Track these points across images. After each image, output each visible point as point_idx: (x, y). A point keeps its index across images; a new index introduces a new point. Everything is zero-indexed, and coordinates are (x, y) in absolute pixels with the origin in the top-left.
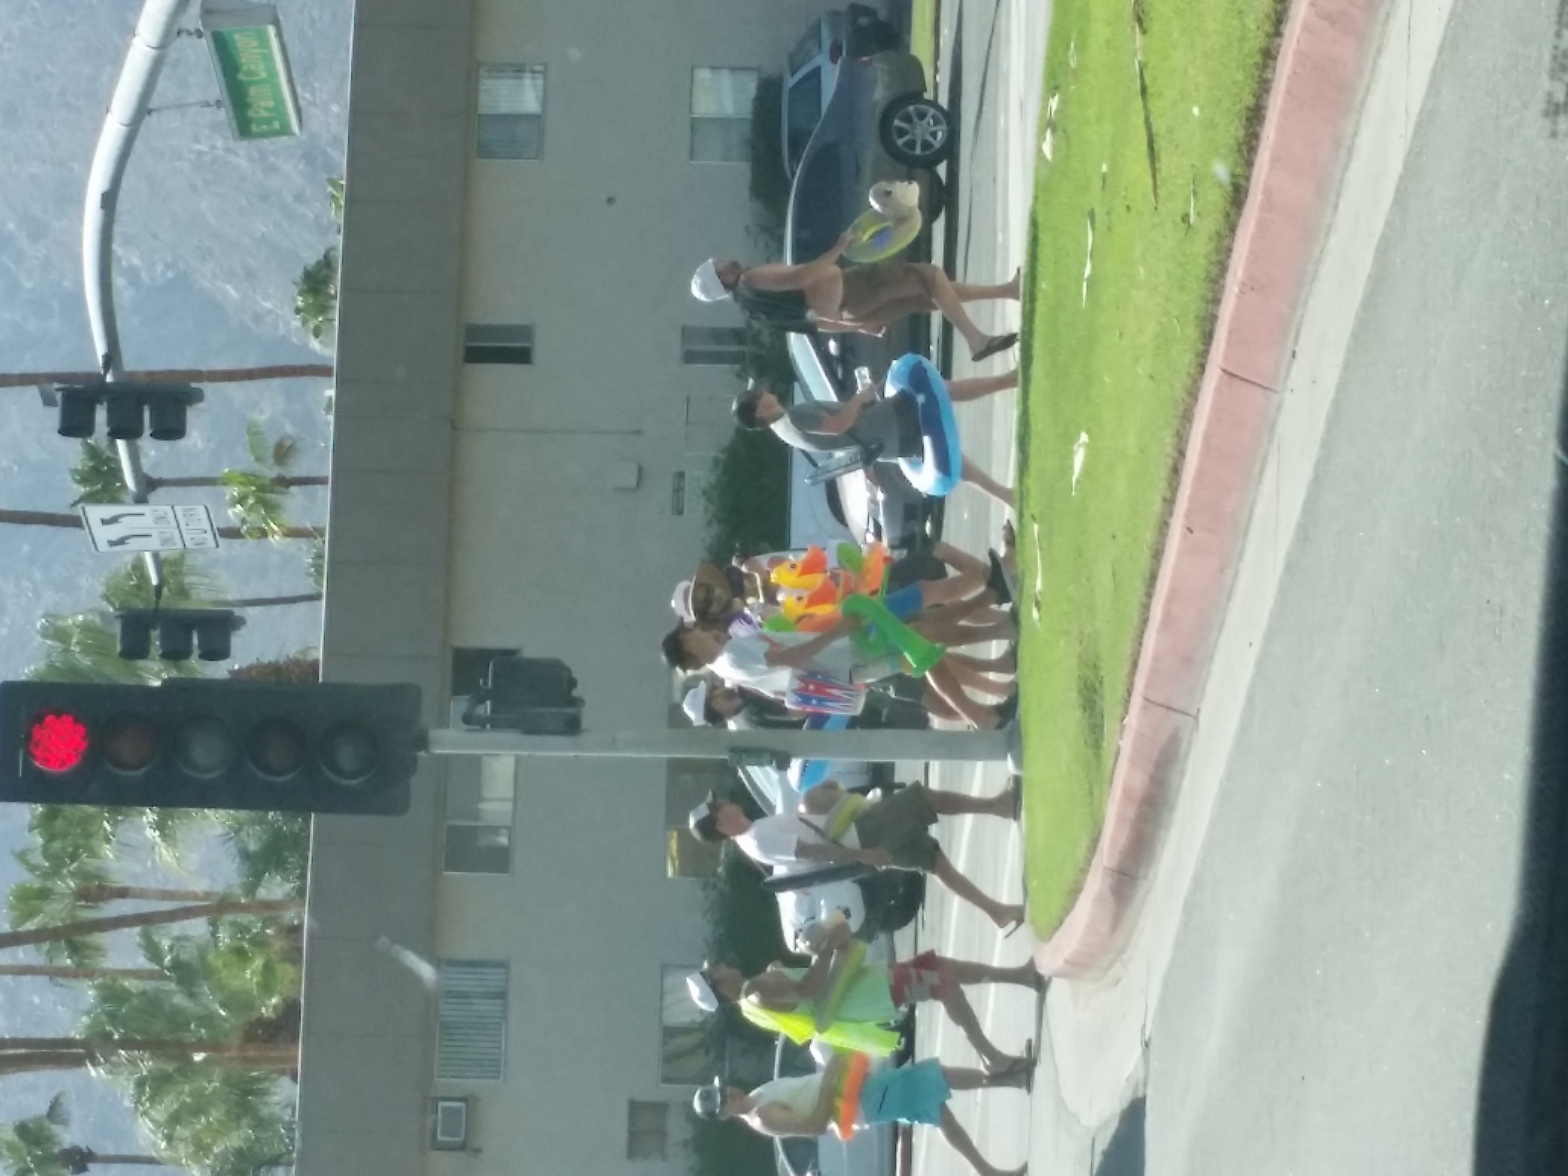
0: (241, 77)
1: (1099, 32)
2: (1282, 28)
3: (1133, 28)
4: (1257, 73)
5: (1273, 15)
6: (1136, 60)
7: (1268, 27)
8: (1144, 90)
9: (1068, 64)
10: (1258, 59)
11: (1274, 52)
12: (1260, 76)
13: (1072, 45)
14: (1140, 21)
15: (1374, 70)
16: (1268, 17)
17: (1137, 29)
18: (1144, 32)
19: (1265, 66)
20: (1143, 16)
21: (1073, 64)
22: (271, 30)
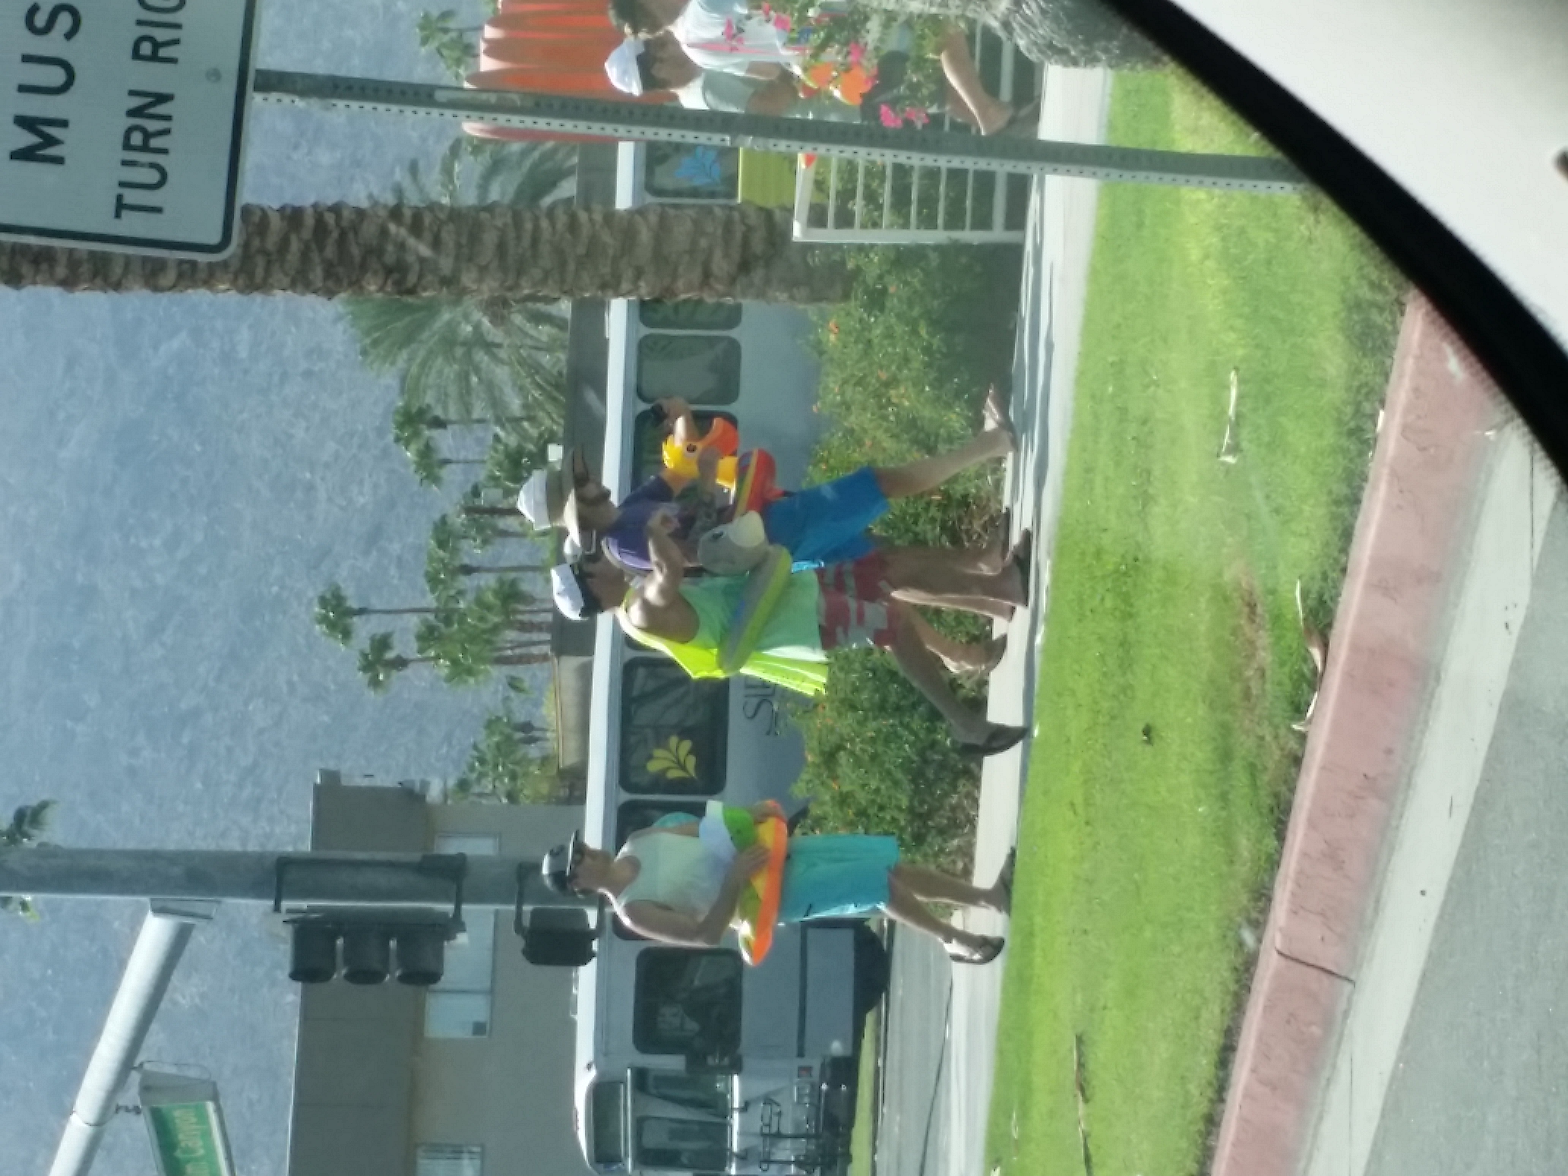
0: (178, 1154)
1: (1041, 1102)
2: (1224, 1095)
3: (1075, 1096)
4: (1200, 1141)
5: (1215, 1082)
6: (1080, 1128)
7: (1210, 1093)
8: (1088, 1159)
9: (1009, 1135)
10: (1201, 1126)
11: (1216, 1119)
12: (1204, 1143)
13: (1014, 1115)
14: (1082, 1090)
15: (1315, 1136)
16: (1210, 1084)
17: (1081, 1098)
18: (1086, 1100)
19: (1209, 1133)
20: (1085, 1085)
21: (1015, 1135)
22: (210, 1106)
